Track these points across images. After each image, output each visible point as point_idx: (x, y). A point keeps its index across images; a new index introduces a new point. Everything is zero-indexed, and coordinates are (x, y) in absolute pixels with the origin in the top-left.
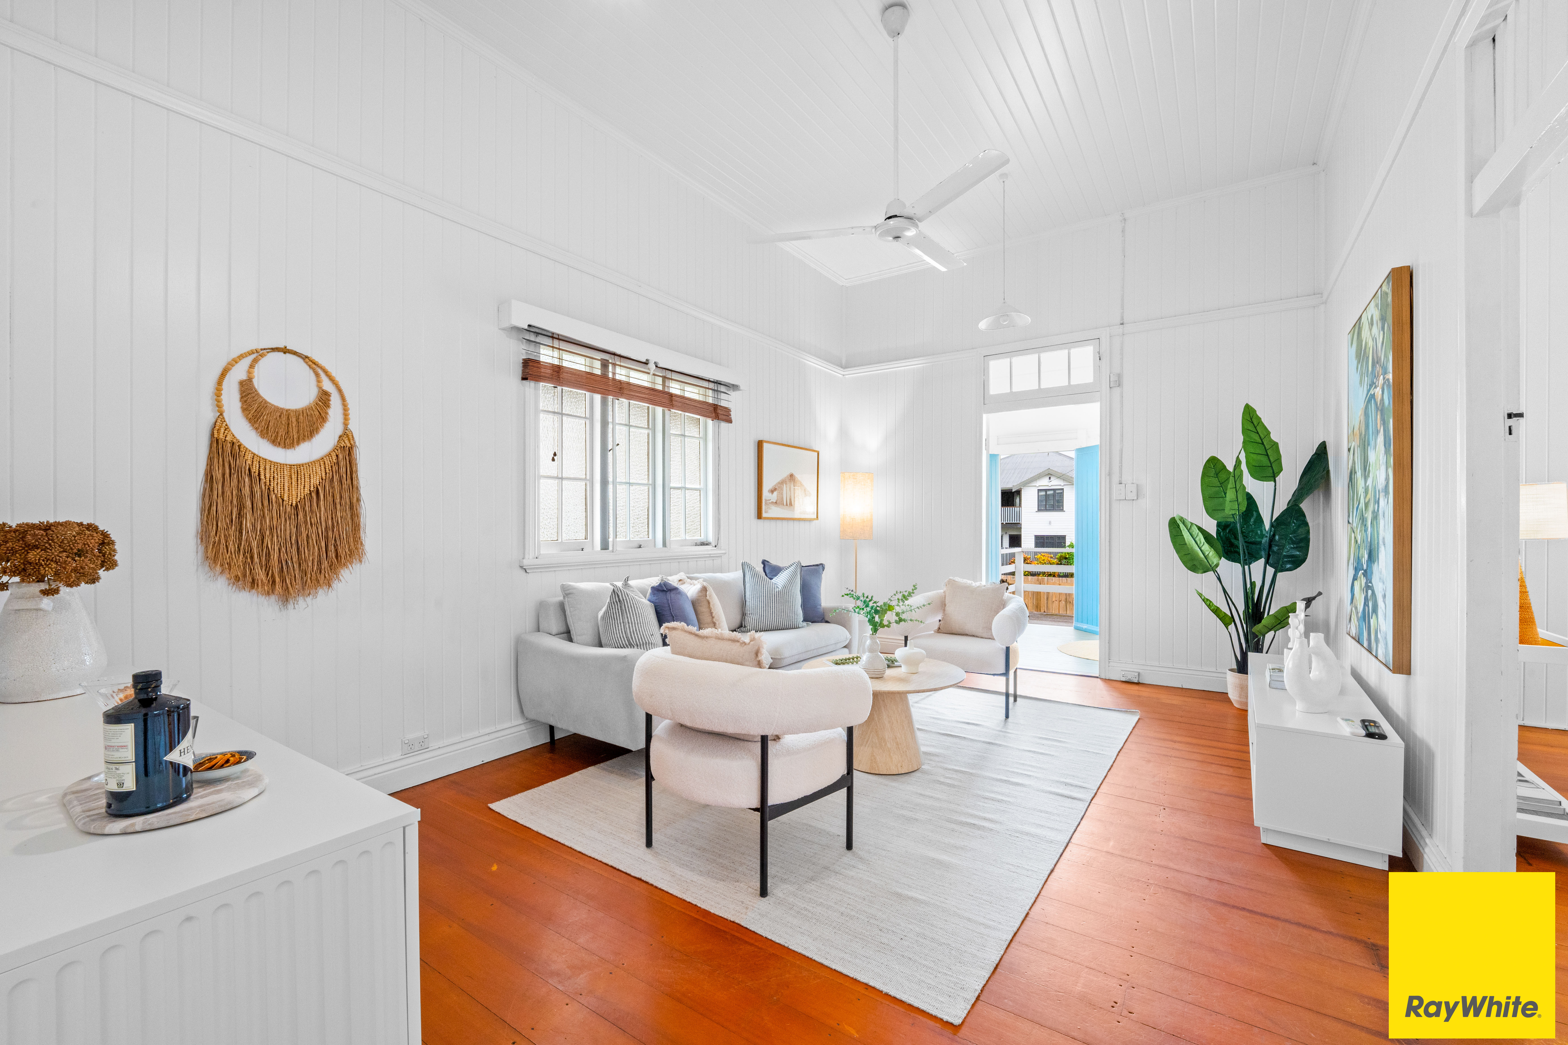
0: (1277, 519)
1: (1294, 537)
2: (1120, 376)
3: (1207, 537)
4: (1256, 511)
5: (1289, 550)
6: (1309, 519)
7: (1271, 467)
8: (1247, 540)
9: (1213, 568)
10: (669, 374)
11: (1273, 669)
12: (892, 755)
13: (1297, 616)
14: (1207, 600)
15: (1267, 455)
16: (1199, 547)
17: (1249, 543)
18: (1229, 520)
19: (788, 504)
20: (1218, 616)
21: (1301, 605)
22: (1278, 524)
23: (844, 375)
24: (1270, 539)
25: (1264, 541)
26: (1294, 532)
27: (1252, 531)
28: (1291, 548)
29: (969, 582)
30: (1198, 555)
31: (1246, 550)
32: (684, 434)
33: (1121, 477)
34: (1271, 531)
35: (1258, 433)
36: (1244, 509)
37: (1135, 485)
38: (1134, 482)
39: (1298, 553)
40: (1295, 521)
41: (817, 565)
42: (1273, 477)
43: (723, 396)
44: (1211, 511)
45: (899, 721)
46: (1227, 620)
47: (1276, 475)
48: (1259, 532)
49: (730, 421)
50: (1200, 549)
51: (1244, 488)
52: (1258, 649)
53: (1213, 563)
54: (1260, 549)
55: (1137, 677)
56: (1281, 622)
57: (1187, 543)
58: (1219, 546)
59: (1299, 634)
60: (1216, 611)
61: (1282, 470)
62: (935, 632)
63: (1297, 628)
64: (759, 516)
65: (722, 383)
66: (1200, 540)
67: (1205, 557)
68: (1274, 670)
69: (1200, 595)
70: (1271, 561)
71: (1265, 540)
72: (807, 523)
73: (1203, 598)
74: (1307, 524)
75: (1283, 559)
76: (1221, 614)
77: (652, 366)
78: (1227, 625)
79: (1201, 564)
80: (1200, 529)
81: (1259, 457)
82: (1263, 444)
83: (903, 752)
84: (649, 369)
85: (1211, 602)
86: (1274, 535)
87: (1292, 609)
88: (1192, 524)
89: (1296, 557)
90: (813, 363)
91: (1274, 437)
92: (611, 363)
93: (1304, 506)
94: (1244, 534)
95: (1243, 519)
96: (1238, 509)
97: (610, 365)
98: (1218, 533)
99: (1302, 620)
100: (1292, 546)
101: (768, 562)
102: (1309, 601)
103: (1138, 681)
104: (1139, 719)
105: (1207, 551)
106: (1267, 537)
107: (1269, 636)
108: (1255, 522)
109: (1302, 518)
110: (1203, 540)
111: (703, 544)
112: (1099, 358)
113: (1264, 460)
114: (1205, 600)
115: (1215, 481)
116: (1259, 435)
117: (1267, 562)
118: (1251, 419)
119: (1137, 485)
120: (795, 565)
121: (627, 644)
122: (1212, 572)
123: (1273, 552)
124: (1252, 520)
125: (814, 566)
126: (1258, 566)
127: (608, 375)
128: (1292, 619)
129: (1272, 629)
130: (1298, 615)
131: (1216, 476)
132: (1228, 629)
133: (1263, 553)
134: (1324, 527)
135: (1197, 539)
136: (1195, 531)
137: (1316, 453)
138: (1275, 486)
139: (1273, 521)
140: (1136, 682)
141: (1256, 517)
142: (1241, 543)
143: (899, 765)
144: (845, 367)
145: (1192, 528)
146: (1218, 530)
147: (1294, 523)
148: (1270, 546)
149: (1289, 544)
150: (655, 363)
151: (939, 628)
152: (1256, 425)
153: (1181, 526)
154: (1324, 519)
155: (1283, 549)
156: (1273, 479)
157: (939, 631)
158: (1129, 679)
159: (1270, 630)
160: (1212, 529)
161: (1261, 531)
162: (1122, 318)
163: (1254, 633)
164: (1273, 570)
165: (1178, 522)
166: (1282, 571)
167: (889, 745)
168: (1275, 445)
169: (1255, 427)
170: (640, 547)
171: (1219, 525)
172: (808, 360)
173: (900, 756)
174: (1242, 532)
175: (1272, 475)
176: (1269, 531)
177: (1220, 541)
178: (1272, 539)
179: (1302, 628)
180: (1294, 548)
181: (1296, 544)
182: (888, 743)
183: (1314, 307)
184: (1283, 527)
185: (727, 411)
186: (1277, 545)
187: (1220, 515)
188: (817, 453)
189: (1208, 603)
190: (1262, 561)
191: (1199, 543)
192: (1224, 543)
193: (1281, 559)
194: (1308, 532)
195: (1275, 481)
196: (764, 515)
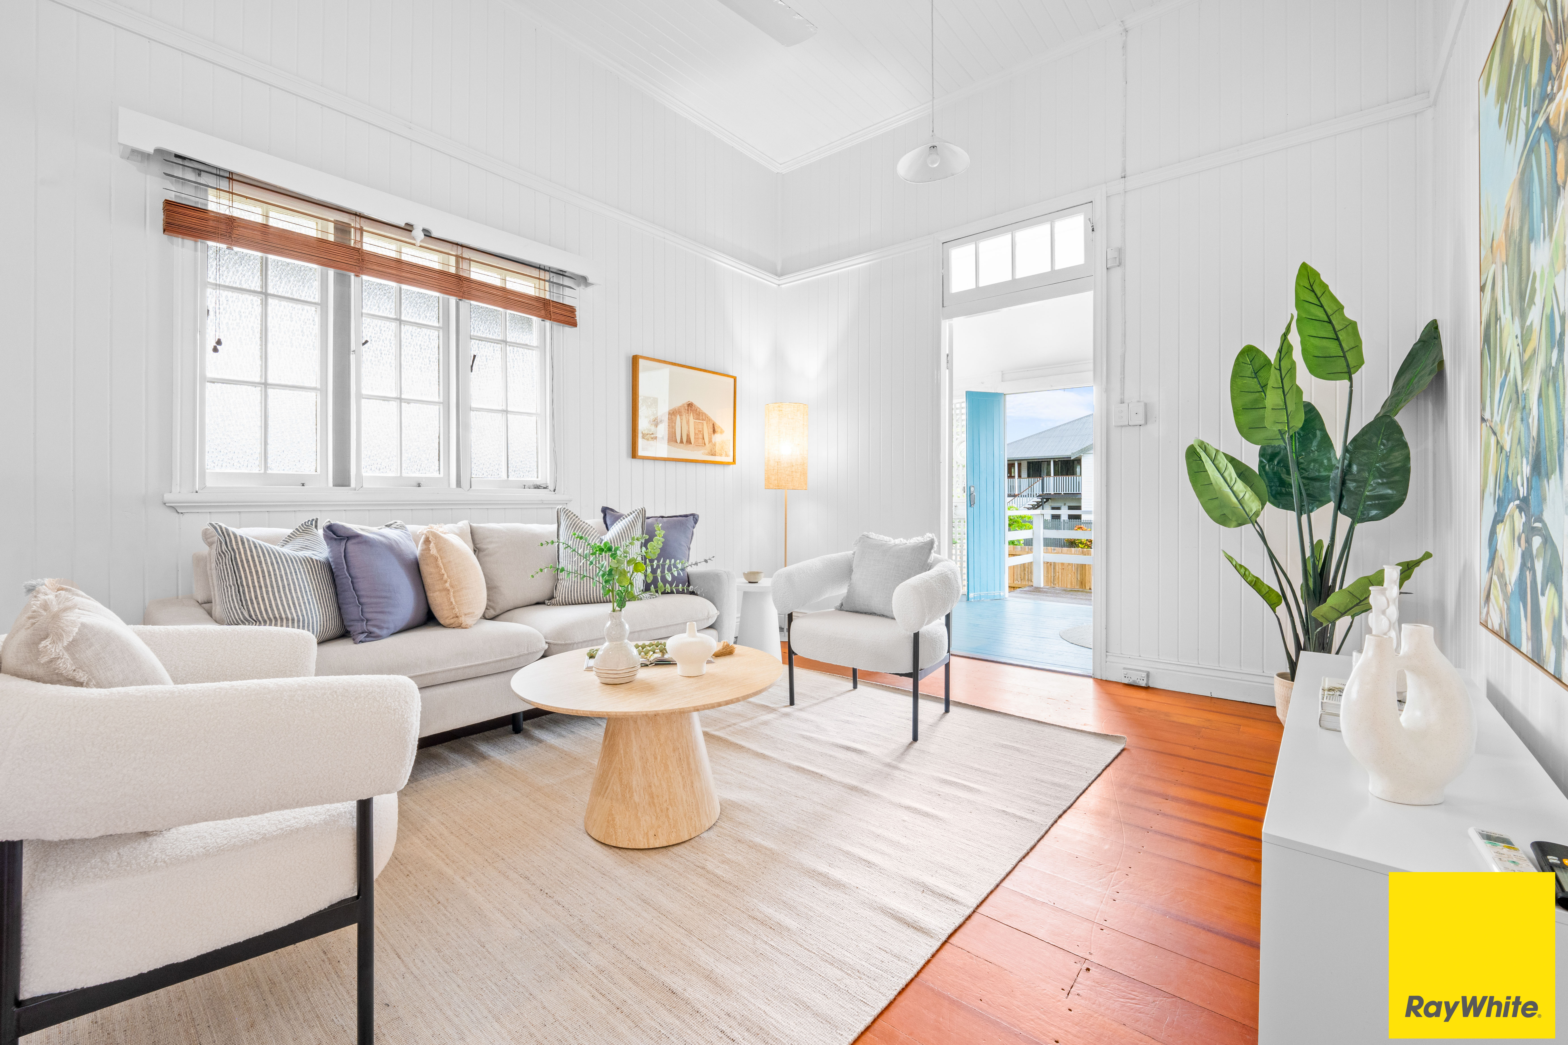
0: (1354, 440)
1: (1384, 466)
2: (1120, 251)
3: (1243, 472)
4: (1320, 430)
5: (1375, 487)
6: (1408, 437)
7: (1345, 356)
8: (1306, 474)
9: (1252, 519)
10: (467, 254)
11: (1330, 690)
12: (639, 814)
13: (1383, 593)
14: (1241, 566)
15: (1338, 339)
16: (1229, 486)
17: (1309, 479)
18: (1276, 443)
19: (685, 440)
20: (1259, 592)
21: (1392, 574)
22: (1355, 448)
23: (779, 285)
24: (1343, 471)
25: (1332, 475)
26: (1384, 458)
27: (1315, 461)
28: (1378, 484)
29: (886, 538)
30: (1230, 500)
31: (1303, 492)
32: (505, 340)
33: (1123, 393)
34: (1344, 458)
35: (1322, 306)
36: (1300, 425)
37: (1142, 404)
38: (1141, 400)
39: (1390, 491)
40: (1385, 441)
41: (686, 516)
42: (1349, 374)
43: (567, 291)
44: (1247, 430)
45: (659, 758)
46: (1273, 599)
47: (1352, 370)
48: (1325, 461)
49: (574, 324)
50: (1231, 489)
51: (1299, 392)
52: (1323, 644)
53: (1251, 511)
54: (1327, 488)
55: (1145, 679)
56: (1361, 601)
57: (1213, 482)
58: (1263, 486)
59: (1387, 623)
60: (1256, 584)
61: (1362, 363)
62: (837, 609)
63: (1384, 612)
64: (634, 454)
65: (566, 274)
66: (1230, 475)
67: (1239, 501)
68: (1331, 693)
69: (1230, 559)
70: (1344, 505)
71: (1336, 474)
72: (719, 469)
73: (1234, 563)
74: (1405, 445)
75: (1365, 502)
76: (1263, 590)
77: (418, 234)
78: (1273, 606)
79: (1234, 513)
80: (1232, 460)
81: (1325, 343)
82: (1330, 322)
83: (662, 811)
84: (414, 239)
85: (1246, 569)
86: (1350, 465)
87: (1378, 579)
88: (1217, 451)
89: (1388, 498)
90: (726, 264)
91: (1349, 313)
92: (353, 227)
93: (1400, 418)
94: (1302, 466)
95: (1299, 442)
96: (1288, 423)
97: (353, 229)
98: (1262, 466)
99: (1395, 600)
100: (1380, 481)
101: (612, 510)
102: (1407, 569)
103: (1146, 684)
104: (1123, 750)
105: (1241, 492)
106: (1338, 468)
107: (1342, 624)
108: (1319, 447)
109: (1396, 436)
110: (1234, 475)
111: (537, 487)
112: (1091, 228)
113: (1333, 348)
114: (1238, 567)
115: (1253, 384)
116: (1324, 310)
117: (1339, 507)
118: (1311, 286)
119: (1146, 405)
120: (636, 512)
121: (242, 619)
122: (1251, 524)
123: (1349, 490)
124: (1315, 443)
125: (681, 516)
126: (1323, 514)
127: (350, 244)
128: (1376, 597)
129: (1346, 612)
130: (1385, 589)
131: (1254, 376)
132: (1275, 612)
133: (1332, 494)
134: (1434, 455)
135: (1226, 475)
136: (1223, 462)
137: (1420, 341)
138: (1351, 386)
139: (1348, 442)
140: (1144, 685)
141: (1321, 438)
142: (1294, 479)
143: (651, 833)
144: (779, 274)
145: (1218, 457)
146: (1261, 462)
147: (1384, 445)
148: (1343, 483)
149: (1375, 478)
150: (424, 230)
151: (842, 605)
152: (1319, 295)
153: (1203, 455)
154: (1435, 441)
155: (1365, 487)
156: (1347, 375)
157: (841, 608)
158: (1134, 681)
159: (1343, 614)
160: (1252, 460)
161: (1329, 460)
162: (1124, 170)
163: (1315, 620)
164: (1348, 520)
165: (1199, 450)
166: (1362, 520)
167: (636, 798)
168: (1352, 326)
169: (1318, 299)
170: (419, 485)
171: (1262, 454)
172: (713, 258)
173: (654, 818)
174: (1298, 464)
175: (1346, 370)
176: (1341, 459)
177: (1265, 478)
178: (1346, 472)
179: (1393, 612)
180: (1382, 484)
181: (1386, 478)
182: (635, 794)
183: (1416, 115)
184: (1365, 451)
185: (571, 310)
186: (1354, 481)
187: (1261, 435)
188: (733, 379)
189: (1242, 571)
190: (1331, 506)
191: (1228, 480)
192: (1270, 480)
193: (1362, 503)
194: (1407, 458)
195: (1351, 379)
196: (641, 453)
